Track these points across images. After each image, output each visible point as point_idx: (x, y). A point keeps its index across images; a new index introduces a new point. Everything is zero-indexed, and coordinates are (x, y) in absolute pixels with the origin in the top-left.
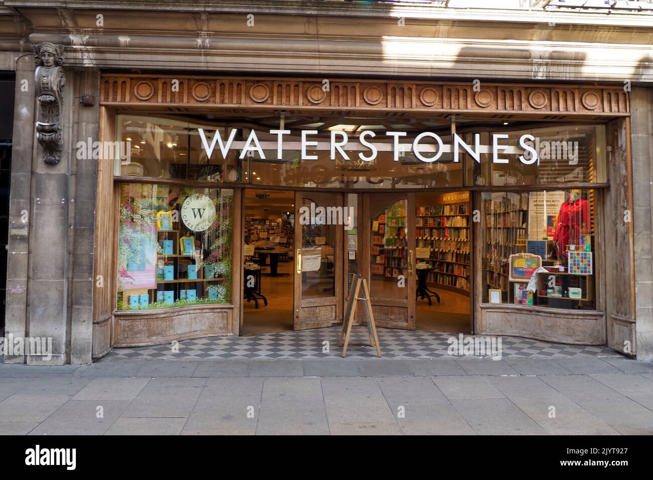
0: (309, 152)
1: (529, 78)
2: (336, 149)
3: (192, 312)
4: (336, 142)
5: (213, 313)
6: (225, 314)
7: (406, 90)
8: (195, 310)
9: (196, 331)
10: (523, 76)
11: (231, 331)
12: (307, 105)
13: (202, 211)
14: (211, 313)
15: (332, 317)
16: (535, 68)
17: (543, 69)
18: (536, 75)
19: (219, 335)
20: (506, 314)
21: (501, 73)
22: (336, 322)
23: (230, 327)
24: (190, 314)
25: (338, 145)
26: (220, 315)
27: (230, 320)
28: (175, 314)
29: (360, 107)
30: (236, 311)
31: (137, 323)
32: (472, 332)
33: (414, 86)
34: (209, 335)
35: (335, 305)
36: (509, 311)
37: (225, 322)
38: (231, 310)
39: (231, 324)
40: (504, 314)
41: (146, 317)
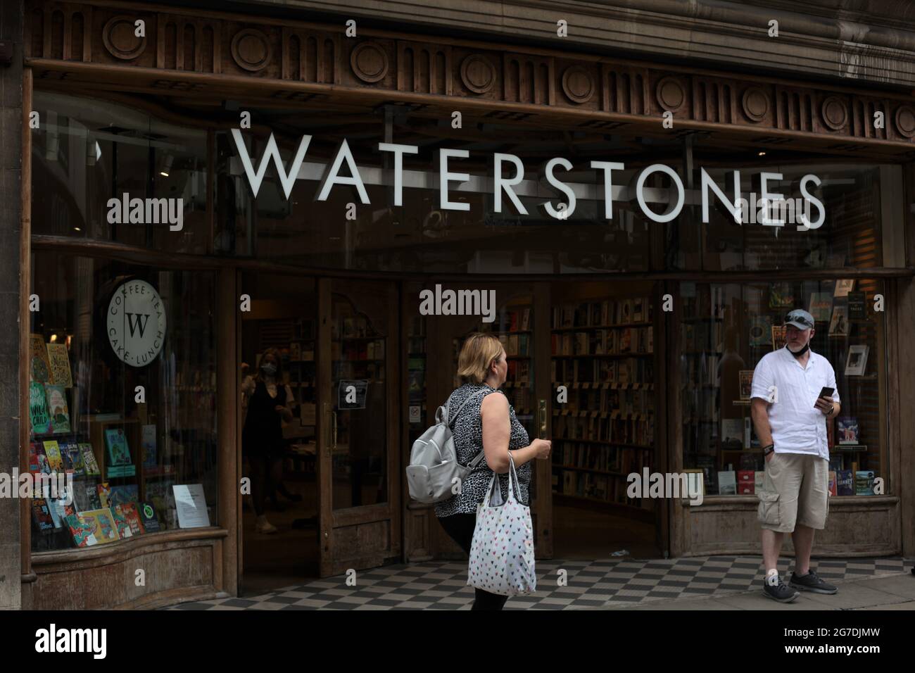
0: (453, 197)
1: (835, 74)
2: (503, 191)
3: (147, 549)
4: (503, 177)
5: (184, 551)
6: (208, 550)
7: (634, 80)
8: (152, 544)
9: (155, 592)
10: (825, 69)
11: (221, 588)
12: (459, 96)
13: (143, 319)
14: (180, 551)
15: (382, 546)
16: (843, 57)
17: (854, 60)
18: (844, 69)
19: (198, 597)
20: (724, 514)
21: (795, 61)
22: (391, 556)
23: (219, 579)
24: (145, 553)
25: (507, 184)
26: (198, 553)
27: (219, 564)
28: (127, 556)
29: (556, 106)
30: (232, 543)
31: (64, 580)
32: (666, 553)
33: (647, 73)
34: (180, 600)
35: (389, 520)
36: (730, 508)
37: (209, 567)
38: (220, 542)
39: (221, 572)
40: (720, 514)
41: (82, 565)
